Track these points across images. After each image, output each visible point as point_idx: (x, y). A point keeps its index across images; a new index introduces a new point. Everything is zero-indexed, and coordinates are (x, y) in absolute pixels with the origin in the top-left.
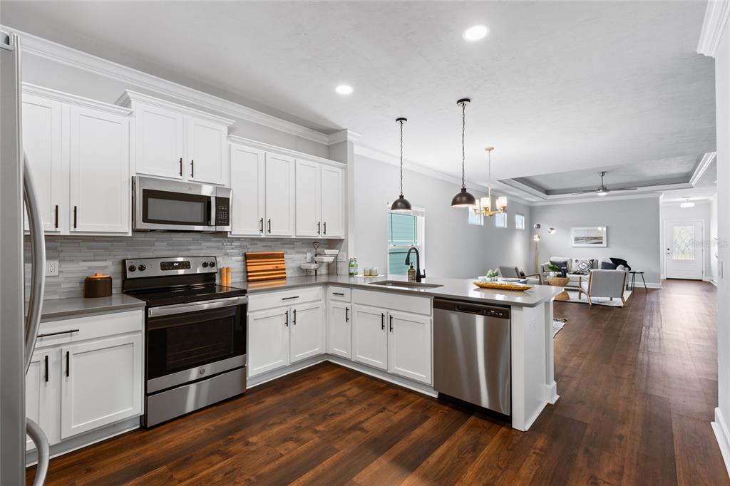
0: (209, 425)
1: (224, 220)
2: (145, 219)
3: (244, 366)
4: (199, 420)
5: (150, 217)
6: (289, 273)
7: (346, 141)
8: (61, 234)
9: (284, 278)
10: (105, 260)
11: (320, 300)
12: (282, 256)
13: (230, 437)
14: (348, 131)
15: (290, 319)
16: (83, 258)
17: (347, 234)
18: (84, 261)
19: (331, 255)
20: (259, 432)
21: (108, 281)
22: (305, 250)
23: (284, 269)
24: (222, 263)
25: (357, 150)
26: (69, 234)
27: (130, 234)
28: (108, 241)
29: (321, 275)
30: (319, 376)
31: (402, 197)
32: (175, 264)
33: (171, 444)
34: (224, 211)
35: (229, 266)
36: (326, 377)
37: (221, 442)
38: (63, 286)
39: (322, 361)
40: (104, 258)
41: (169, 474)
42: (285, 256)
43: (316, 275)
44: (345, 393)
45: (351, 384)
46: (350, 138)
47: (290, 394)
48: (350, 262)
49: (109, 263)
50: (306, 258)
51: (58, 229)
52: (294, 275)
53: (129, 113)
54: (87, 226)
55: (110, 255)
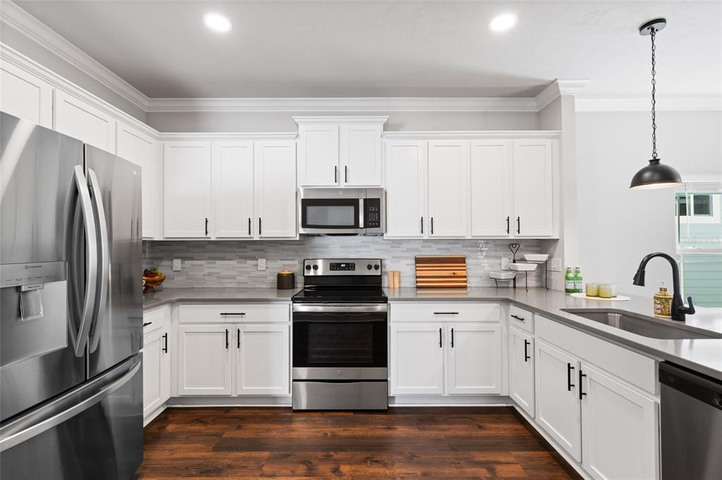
0: (329, 430)
1: (375, 222)
2: (305, 225)
3: (386, 381)
4: (329, 421)
5: (309, 223)
6: (473, 282)
7: (560, 96)
8: (255, 239)
9: (465, 287)
10: (294, 260)
11: (498, 322)
12: (463, 260)
13: (332, 453)
14: (559, 81)
15: (446, 339)
16: (280, 258)
17: (562, 232)
18: (281, 260)
19: (534, 262)
20: (356, 464)
21: (292, 276)
22: (501, 253)
23: (465, 277)
24: (390, 266)
25: (580, 105)
26: (258, 239)
27: (298, 239)
28: (296, 245)
29: (520, 288)
30: (482, 425)
31: (655, 161)
32: (342, 265)
33: (292, 433)
34: (375, 212)
35: (400, 270)
36: (505, 429)
37: (320, 454)
38: (268, 278)
39: (504, 405)
40: (292, 258)
41: (264, 463)
42: (467, 261)
43: (515, 287)
44: (495, 466)
45: (517, 457)
46: (563, 90)
47: (431, 433)
48: (568, 272)
49: (296, 262)
50: (500, 264)
51: (252, 236)
52: (480, 285)
53: (295, 136)
54: (270, 232)
55: (297, 256)
